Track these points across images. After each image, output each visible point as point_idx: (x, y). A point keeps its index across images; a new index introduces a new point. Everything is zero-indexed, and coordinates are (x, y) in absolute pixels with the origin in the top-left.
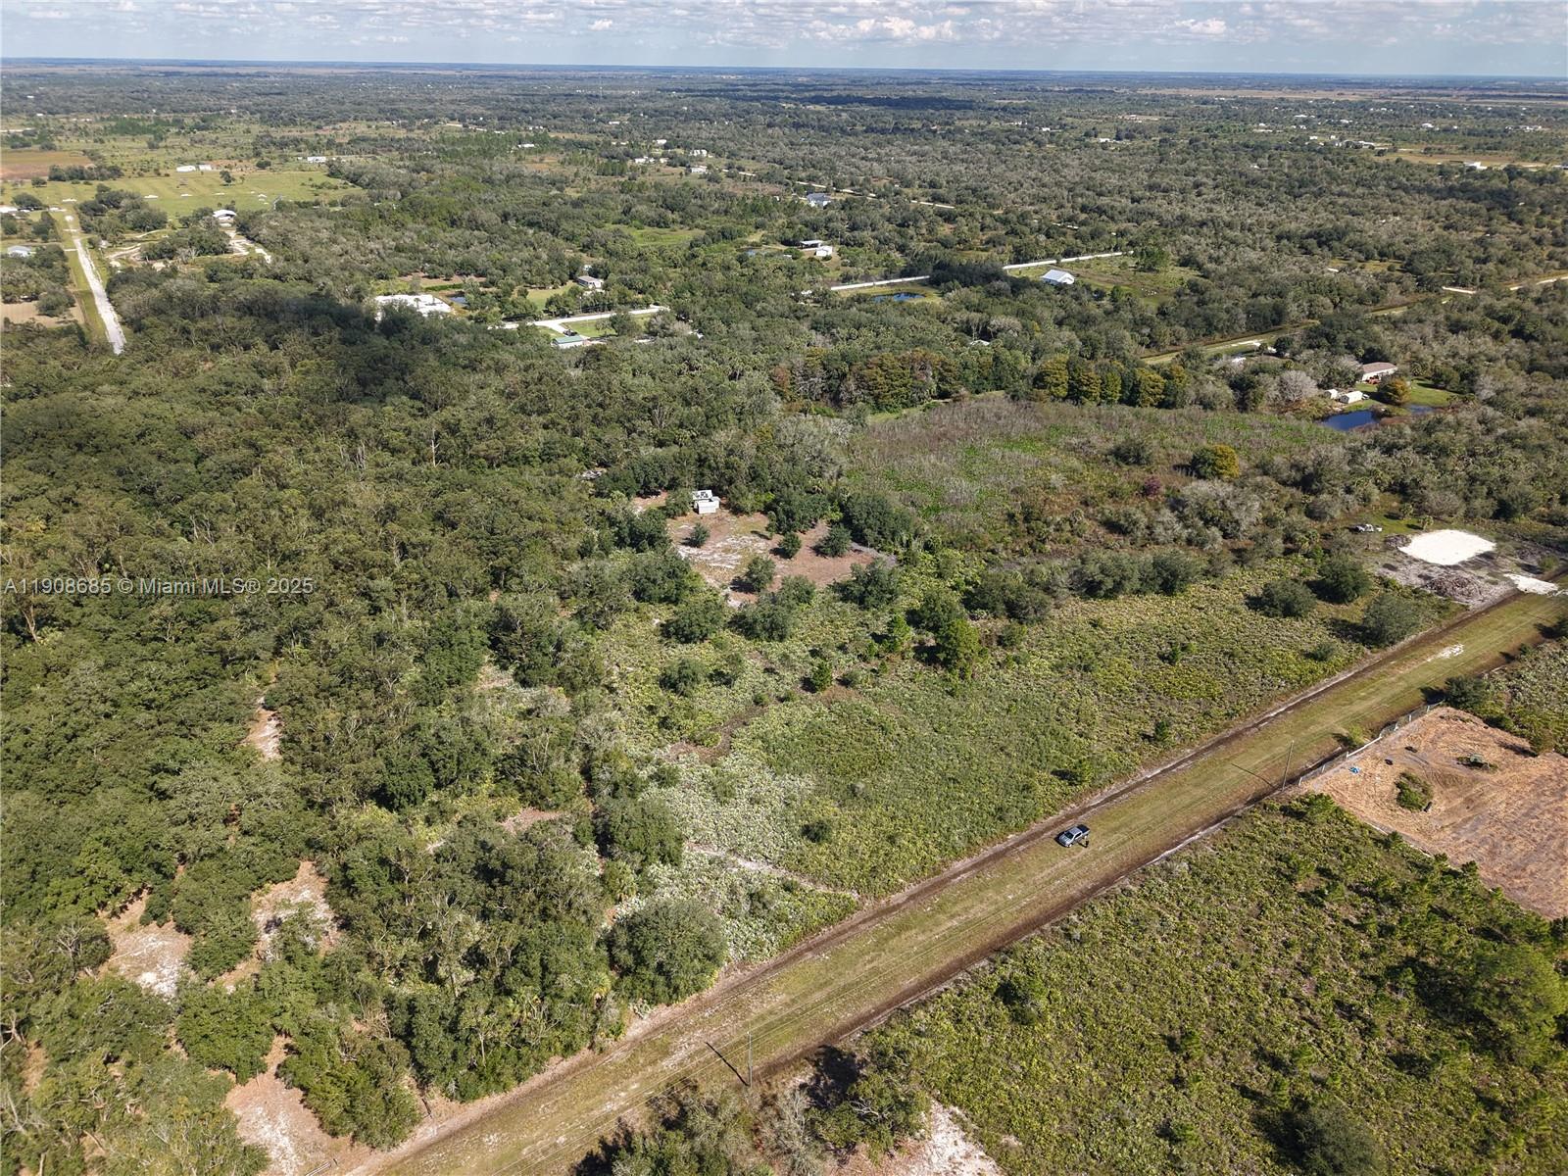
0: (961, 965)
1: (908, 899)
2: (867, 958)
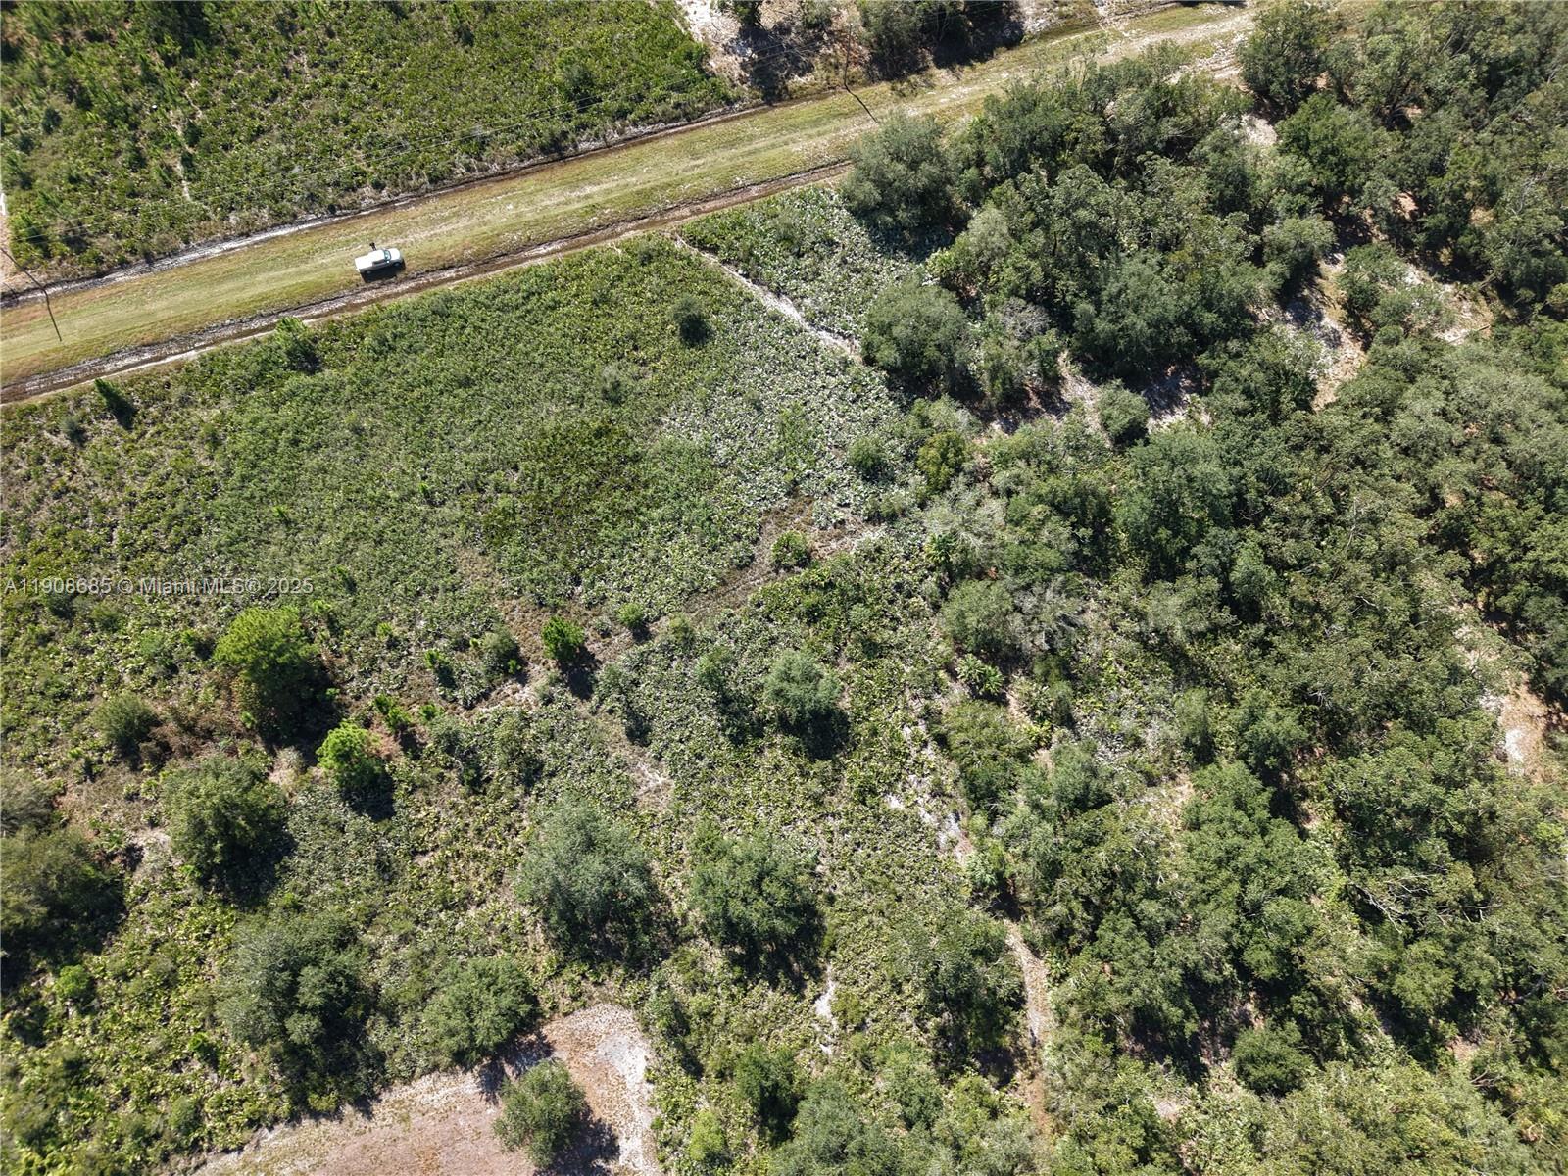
0: (609, 148)
1: (621, 233)
2: (697, 171)
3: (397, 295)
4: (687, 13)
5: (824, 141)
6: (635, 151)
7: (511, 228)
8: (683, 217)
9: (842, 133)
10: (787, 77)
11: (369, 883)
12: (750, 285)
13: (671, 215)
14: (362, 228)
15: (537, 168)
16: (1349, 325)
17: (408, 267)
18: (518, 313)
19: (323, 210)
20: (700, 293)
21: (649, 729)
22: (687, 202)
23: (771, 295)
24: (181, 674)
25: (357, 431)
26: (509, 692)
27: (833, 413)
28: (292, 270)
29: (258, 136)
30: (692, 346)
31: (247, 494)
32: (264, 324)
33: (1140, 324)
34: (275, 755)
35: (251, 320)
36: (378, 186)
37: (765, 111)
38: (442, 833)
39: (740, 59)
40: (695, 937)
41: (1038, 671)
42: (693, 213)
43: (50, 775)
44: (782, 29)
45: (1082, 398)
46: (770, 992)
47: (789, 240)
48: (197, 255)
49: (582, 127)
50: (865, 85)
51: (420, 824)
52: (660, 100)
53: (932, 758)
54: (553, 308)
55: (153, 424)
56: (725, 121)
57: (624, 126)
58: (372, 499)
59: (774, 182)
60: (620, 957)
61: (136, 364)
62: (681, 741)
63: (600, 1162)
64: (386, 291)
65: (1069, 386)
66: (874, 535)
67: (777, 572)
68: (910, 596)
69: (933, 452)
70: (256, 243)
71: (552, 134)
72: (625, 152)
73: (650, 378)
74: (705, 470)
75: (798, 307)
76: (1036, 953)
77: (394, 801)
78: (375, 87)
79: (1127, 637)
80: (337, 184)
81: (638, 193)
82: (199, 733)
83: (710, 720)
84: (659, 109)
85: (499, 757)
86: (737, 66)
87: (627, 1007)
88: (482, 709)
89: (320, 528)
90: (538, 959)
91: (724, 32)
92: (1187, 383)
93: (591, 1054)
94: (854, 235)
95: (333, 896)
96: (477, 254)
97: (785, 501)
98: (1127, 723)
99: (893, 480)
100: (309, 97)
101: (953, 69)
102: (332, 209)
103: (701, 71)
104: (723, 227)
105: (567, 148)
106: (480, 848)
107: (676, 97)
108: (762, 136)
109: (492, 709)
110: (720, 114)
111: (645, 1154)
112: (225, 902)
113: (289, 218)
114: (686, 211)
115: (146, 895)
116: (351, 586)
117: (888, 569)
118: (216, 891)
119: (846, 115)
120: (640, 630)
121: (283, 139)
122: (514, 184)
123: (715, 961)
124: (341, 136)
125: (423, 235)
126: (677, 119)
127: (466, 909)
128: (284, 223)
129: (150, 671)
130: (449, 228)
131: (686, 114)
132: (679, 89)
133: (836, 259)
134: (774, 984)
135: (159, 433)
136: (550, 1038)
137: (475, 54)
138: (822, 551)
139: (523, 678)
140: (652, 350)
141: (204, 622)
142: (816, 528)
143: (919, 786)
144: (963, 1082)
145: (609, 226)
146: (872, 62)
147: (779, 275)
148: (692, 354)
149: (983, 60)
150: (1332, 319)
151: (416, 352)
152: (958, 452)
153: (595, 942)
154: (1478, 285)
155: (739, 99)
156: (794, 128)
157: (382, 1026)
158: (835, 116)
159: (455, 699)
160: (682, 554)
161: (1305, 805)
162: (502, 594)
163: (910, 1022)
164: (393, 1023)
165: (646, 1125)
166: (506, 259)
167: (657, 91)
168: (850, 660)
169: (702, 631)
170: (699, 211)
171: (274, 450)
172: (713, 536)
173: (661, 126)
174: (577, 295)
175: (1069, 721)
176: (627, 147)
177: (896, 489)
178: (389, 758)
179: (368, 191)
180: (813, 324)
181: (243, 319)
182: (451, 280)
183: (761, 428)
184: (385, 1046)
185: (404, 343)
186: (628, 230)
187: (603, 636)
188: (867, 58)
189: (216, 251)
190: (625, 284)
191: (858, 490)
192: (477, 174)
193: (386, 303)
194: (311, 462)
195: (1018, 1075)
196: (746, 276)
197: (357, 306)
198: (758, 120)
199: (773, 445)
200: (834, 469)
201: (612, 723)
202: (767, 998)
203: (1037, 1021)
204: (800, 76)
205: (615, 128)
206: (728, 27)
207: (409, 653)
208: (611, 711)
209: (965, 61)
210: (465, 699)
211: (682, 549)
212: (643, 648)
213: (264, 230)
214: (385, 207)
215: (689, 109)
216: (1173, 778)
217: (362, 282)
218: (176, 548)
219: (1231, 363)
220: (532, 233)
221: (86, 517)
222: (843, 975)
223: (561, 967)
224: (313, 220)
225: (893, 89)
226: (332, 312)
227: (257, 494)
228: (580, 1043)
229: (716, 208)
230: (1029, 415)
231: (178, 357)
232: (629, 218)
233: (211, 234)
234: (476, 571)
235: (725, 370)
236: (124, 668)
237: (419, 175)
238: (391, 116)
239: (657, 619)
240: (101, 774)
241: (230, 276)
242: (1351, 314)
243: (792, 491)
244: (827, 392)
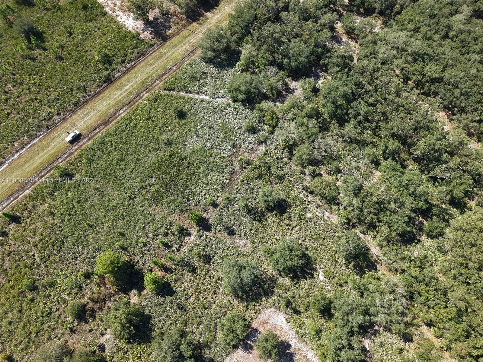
0: (124, 73)
1: (143, 96)
2: (155, 69)
3: (84, 144)
4: (125, 25)
5: (186, 46)
6: (133, 71)
7: (109, 109)
8: (158, 84)
9: (190, 41)
10: (166, 32)
11: (179, 315)
12: (189, 95)
13: (154, 85)
14: (61, 129)
15: (105, 89)
16: (349, 38)
17: (83, 134)
18: (126, 132)
19: (44, 129)
20: (176, 103)
21: (233, 230)
22: (157, 79)
23: (196, 95)
24: (84, 287)
25: (96, 189)
26: (187, 240)
27: (233, 120)
28: (45, 151)
29: (8, 116)
30: (183, 119)
31: (73, 224)
32: (46, 172)
33: (303, 59)
34: (129, 295)
35: (41, 172)
36: (58, 114)
37: (164, 44)
38: (192, 289)
39: (149, 32)
40: (278, 278)
41: (325, 162)
42: (160, 82)
43: (59, 339)
44: (156, 19)
45: (295, 86)
46: (306, 281)
47: (193, 77)
48: (10, 161)
49: (113, 70)
50: (189, 26)
51: (184, 290)
52: (132, 53)
53: (311, 199)
54: (136, 126)
55: (28, 218)
56: (154, 52)
57: (125, 65)
58: (114, 206)
59: (179, 63)
60: (261, 295)
61: (10, 203)
62: (244, 228)
63: (288, 351)
64: (80, 144)
65: (290, 84)
66: (263, 148)
67: (242, 170)
68: (282, 159)
69: (269, 117)
70: (28, 149)
71: (105, 76)
72: (130, 73)
73: (176, 134)
74: (207, 152)
75: (206, 95)
76: (365, 234)
77: (173, 288)
78: (39, 85)
79: (342, 143)
80: (45, 119)
81: (141, 83)
82: (101, 301)
83: (248, 219)
84: (133, 56)
85: (196, 259)
86: (149, 34)
87: (271, 307)
88: (182, 249)
89: (102, 223)
90: (239, 308)
91: (139, 26)
92: (319, 70)
93: (269, 325)
94: (211, 69)
95: (171, 324)
96: (102, 121)
97: (234, 150)
98: (354, 165)
99: (259, 130)
100: (19, 97)
101: (211, 11)
102: (47, 127)
103: (139, 40)
104: (172, 82)
105: (111, 78)
106: (205, 287)
107: (136, 51)
108: (169, 51)
109: (186, 248)
110: (152, 50)
111: (298, 342)
112: (139, 344)
113: (35, 136)
114: (158, 82)
115: (113, 356)
116: (122, 235)
117: (272, 155)
118: (134, 343)
119: (189, 36)
120: (215, 205)
121: (18, 113)
122: (102, 95)
123: (287, 281)
124: (36, 105)
125: (82, 123)
126: (140, 57)
127: (211, 306)
128: (34, 139)
129: (73, 291)
130: (89, 117)
131: (142, 54)
132: (136, 48)
133: (209, 77)
134: (306, 279)
135: (31, 220)
136: (255, 327)
137: (66, 63)
138: (251, 159)
139: (189, 235)
140: (172, 125)
141: (82, 268)
142: (246, 153)
143: (313, 208)
144: (366, 276)
145: (138, 96)
146: (187, 18)
147: (196, 88)
148: (184, 121)
149: (218, 6)
150: (344, 39)
151: (101, 158)
152: (276, 114)
153: (252, 294)
154: (374, 15)
155: (155, 44)
156: (176, 45)
157: (207, 350)
158: (186, 38)
159: (173, 251)
160: (214, 178)
161: (406, 163)
162: (169, 214)
163: (344, 269)
164: (210, 349)
165: (294, 334)
166: (112, 119)
167: (130, 51)
168: (276, 184)
169: (232, 196)
170: (162, 81)
171: (74, 207)
172: (220, 169)
173: (136, 61)
174: (141, 120)
175: (340, 171)
176: (130, 71)
177: (262, 133)
178: (163, 277)
179: (56, 117)
180: (213, 98)
181: (38, 173)
182: (98, 132)
183: (215, 133)
184: (212, 356)
185: (96, 157)
186: (144, 95)
187: (205, 212)
188: (185, 18)
189: (16, 157)
190: (153, 110)
191: (252, 138)
192: (88, 98)
193: (82, 148)
194: (88, 205)
195: (378, 267)
196: (187, 93)
197: (73, 153)
198: (164, 47)
199: (222, 136)
200: (242, 135)
201: (222, 234)
202: (305, 283)
203: (375, 251)
204: (169, 30)
205: (123, 67)
206: (140, 24)
207: (152, 245)
208: (220, 231)
209: (213, 8)
210: (176, 249)
211: (213, 176)
212: (219, 209)
213: (28, 143)
214: (64, 120)
215: (142, 52)
216: (372, 173)
217: (71, 145)
218: (59, 251)
219: (330, 60)
220: (116, 108)
221: (23, 257)
222: (322, 267)
223: (247, 306)
224: (42, 134)
225: (197, 24)
226: (66, 158)
227: (76, 222)
228: (264, 324)
229: (166, 77)
230: (285, 97)
231: (23, 194)
232: (142, 91)
233: (11, 152)
234: (157, 212)
235: (196, 122)
236: (65, 295)
237: (69, 105)
238: (50, 91)
239: (218, 199)
240: (76, 330)
241: (26, 162)
242: (348, 35)
243: (234, 146)
244: (228, 115)
